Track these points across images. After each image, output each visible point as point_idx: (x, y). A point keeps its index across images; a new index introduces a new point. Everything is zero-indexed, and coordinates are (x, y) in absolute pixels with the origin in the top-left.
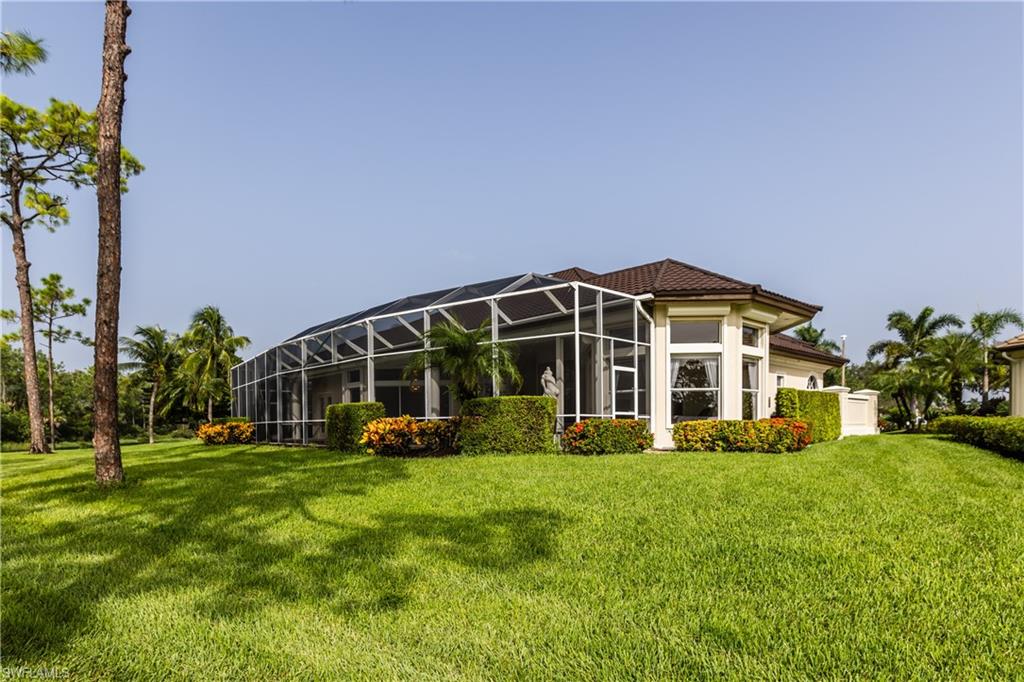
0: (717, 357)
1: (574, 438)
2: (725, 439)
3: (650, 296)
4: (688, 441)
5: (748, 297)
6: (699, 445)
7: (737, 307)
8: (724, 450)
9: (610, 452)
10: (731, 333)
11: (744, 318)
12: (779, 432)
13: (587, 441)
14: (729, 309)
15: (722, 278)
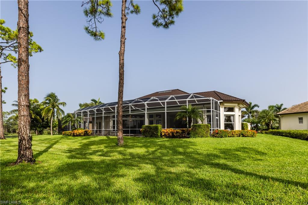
0: (233, 116)
1: (215, 134)
2: (243, 134)
3: (222, 101)
4: (233, 135)
5: (242, 102)
6: (236, 136)
7: (239, 104)
8: (242, 137)
9: (224, 137)
10: (236, 110)
11: (239, 107)
12: (253, 133)
13: (219, 134)
14: (237, 105)
15: (235, 98)
